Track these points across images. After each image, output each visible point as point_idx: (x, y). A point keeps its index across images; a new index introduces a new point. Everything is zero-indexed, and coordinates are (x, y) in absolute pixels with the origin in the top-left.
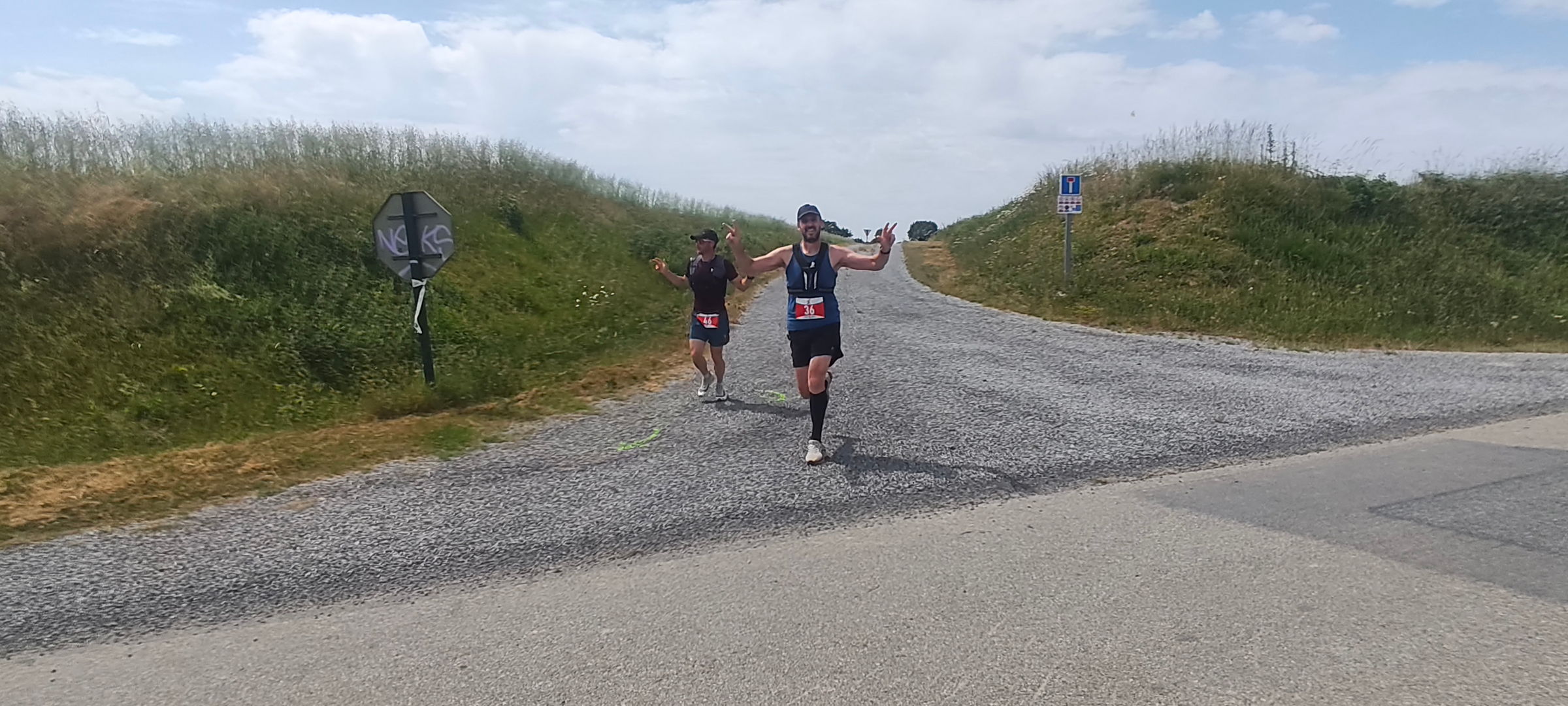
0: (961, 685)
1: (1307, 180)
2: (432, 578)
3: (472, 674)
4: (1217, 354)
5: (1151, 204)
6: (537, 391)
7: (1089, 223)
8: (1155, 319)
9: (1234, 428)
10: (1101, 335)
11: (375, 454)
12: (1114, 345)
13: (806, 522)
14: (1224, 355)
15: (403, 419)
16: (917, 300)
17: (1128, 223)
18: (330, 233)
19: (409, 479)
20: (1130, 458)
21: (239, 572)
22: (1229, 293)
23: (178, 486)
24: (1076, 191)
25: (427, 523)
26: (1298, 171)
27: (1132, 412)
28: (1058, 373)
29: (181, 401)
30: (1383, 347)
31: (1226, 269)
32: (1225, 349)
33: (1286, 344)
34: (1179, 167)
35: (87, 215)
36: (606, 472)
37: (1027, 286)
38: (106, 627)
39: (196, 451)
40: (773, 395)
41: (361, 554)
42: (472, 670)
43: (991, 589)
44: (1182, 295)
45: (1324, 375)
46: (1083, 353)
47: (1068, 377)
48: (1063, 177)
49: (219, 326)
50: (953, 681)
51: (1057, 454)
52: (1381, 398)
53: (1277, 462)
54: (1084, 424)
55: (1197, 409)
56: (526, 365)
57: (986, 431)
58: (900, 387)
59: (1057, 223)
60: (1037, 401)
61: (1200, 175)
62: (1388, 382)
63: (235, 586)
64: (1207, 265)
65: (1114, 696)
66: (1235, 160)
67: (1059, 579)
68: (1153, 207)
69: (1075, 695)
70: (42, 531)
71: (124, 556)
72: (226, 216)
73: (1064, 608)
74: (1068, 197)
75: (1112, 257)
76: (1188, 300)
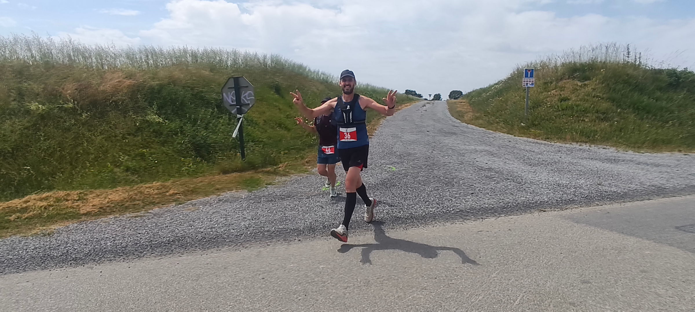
0: (480, 298)
1: (646, 71)
2: (248, 241)
3: (267, 281)
4: (598, 154)
5: (568, 82)
6: (287, 164)
7: (537, 91)
8: (568, 137)
9: (606, 188)
10: (542, 144)
11: (222, 189)
12: (548, 149)
13: (406, 224)
14: (602, 154)
15: (232, 174)
16: (454, 126)
17: (556, 91)
18: (203, 94)
19: (236, 199)
20: (557, 200)
21: (170, 236)
22: (605, 125)
23: (143, 200)
24: (532, 76)
25: (244, 218)
26: (642, 66)
27: (558, 179)
28: (521, 161)
29: (143, 164)
30: (683, 152)
31: (604, 113)
32: (603, 151)
33: (633, 149)
34: (581, 64)
35: (107, 86)
36: (318, 199)
37: (507, 121)
38: (119, 256)
39: (150, 185)
40: (390, 168)
41: (219, 230)
42: (267, 280)
43: (492, 256)
44: (582, 125)
45: (652, 164)
46: (534, 152)
47: (526, 163)
48: (526, 70)
49: (158, 133)
50: (476, 295)
51: (522, 198)
52: (681, 176)
53: (629, 204)
54: (535, 184)
55: (589, 178)
56: (282, 153)
57: (488, 186)
58: (447, 166)
59: (522, 91)
60: (512, 173)
61: (592, 69)
62: (685, 168)
63: (168, 241)
64: (594, 111)
65: (551, 306)
66: (610, 61)
67: (524, 253)
68: (569, 84)
69: (533, 305)
70: (93, 216)
71: (124, 227)
72: (161, 87)
73: (527, 266)
74: (528, 79)
75: (548, 107)
76: (584, 127)
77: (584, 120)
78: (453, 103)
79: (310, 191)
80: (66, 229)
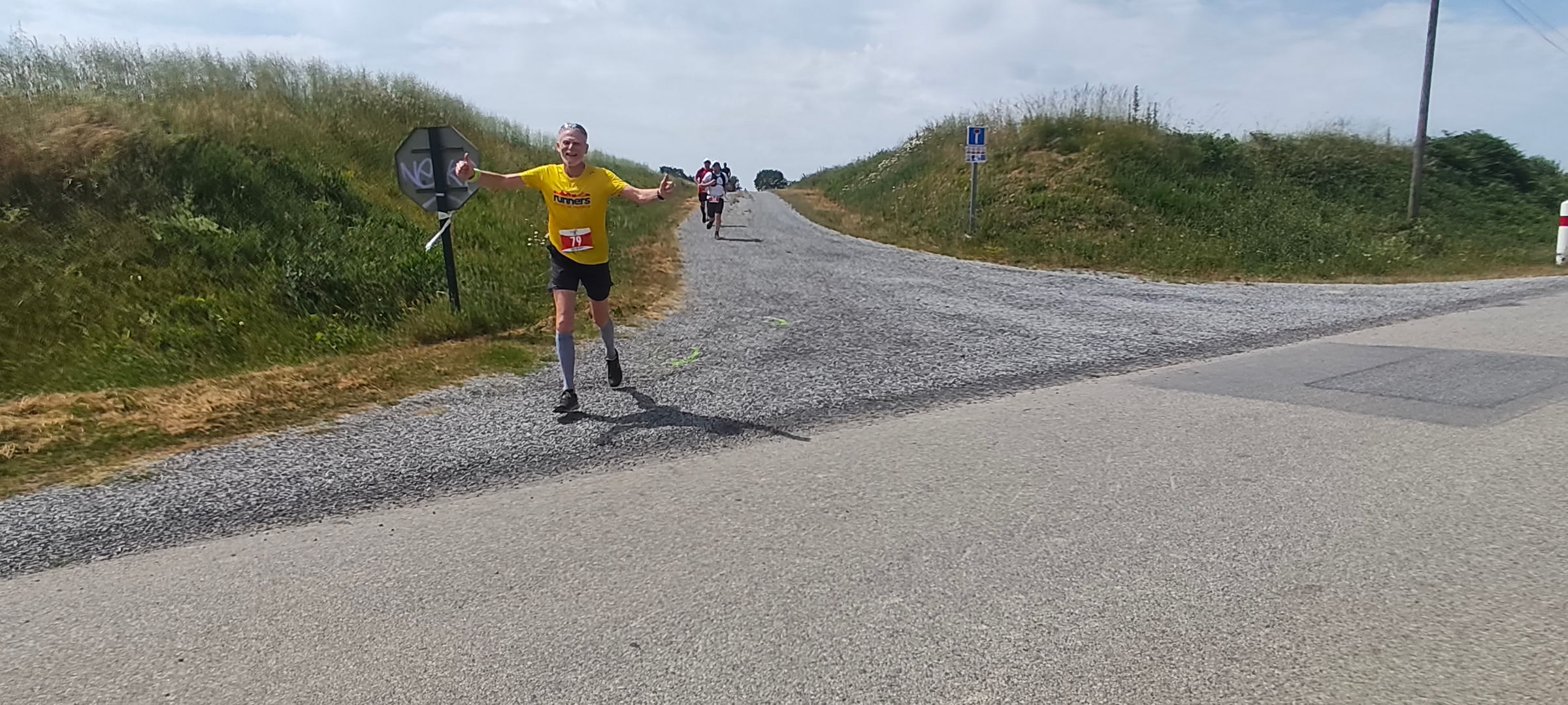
1: (1166, 137)
4: (1116, 286)
5: (1039, 156)
7: (985, 172)
12: (1030, 279)
14: (1123, 287)
17: (1020, 173)
22: (1113, 234)
24: (981, 142)
26: (1160, 128)
30: (1243, 280)
31: (1109, 214)
32: (1120, 282)
33: (1166, 277)
34: (1061, 121)
35: (52, 143)
37: (934, 229)
40: (773, 320)
44: (1075, 237)
45: (1208, 300)
46: (1010, 285)
47: (1012, 304)
48: (971, 129)
51: (1049, 358)
52: (1262, 317)
53: (1216, 360)
58: (878, 313)
61: (1079, 130)
64: (1092, 210)
68: (1041, 158)
72: (191, 146)
74: (976, 147)
75: (1010, 202)
76: (1080, 241)
77: (1077, 227)
78: (791, 196)
79: (650, 367)
80: (177, 465)
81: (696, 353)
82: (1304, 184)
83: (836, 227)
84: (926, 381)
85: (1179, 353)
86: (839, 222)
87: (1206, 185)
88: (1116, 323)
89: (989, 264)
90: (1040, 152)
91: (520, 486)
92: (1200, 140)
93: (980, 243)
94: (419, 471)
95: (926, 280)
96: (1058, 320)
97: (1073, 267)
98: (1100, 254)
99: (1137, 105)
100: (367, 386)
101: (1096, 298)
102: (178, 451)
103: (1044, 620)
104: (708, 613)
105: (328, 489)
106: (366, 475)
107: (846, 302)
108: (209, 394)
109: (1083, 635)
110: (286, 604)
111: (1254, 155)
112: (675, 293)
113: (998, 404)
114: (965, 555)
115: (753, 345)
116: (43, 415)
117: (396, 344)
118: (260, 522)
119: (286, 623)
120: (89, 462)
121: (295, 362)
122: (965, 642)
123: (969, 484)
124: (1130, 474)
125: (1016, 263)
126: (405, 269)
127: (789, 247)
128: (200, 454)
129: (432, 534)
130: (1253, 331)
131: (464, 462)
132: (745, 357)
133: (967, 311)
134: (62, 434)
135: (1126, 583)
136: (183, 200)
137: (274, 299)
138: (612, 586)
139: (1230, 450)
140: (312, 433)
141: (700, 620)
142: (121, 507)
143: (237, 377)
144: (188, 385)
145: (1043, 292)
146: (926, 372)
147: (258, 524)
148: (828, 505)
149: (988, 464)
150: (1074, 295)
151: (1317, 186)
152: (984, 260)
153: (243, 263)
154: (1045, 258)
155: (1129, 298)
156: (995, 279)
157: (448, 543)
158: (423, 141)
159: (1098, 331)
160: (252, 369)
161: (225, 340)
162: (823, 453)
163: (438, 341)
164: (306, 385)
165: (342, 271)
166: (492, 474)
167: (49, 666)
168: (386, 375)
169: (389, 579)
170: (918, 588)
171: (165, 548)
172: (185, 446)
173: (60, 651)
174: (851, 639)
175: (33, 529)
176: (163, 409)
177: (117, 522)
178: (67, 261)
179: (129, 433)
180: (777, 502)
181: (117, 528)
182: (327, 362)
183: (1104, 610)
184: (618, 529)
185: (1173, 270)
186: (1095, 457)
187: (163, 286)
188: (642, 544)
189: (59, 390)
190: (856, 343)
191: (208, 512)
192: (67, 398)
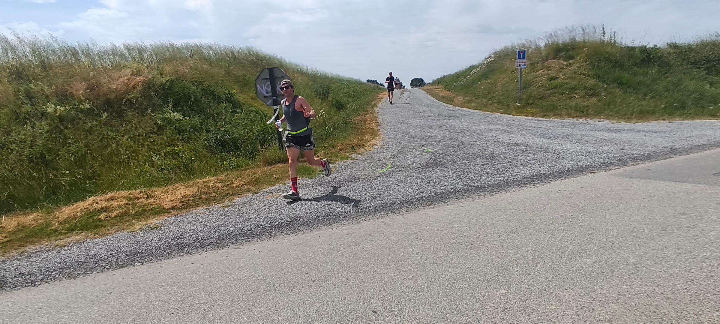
1: (621, 48)
4: (598, 126)
7: (525, 72)
8: (563, 113)
9: (630, 151)
14: (601, 126)
17: (544, 71)
22: (594, 100)
24: (524, 57)
26: (617, 44)
30: (666, 120)
32: (600, 123)
33: (624, 120)
34: (564, 44)
37: (501, 101)
40: (424, 149)
44: (574, 102)
48: (518, 51)
49: (180, 130)
54: (568, 153)
57: (529, 157)
58: (475, 144)
60: (539, 146)
61: (574, 48)
62: (679, 133)
64: (582, 88)
66: (589, 41)
68: (555, 64)
72: (171, 83)
74: (521, 60)
75: (539, 86)
76: (576, 104)
77: (575, 97)
78: (428, 89)
79: (369, 173)
80: (168, 222)
81: (390, 166)
82: (700, 68)
83: (451, 103)
84: (504, 177)
85: (637, 159)
86: (453, 101)
87: (643, 72)
88: (600, 145)
89: (530, 118)
90: (554, 60)
91: (314, 231)
92: (639, 49)
93: (524, 107)
94: (270, 224)
95: (498, 127)
96: (569, 144)
97: (573, 117)
98: (587, 110)
99: (604, 34)
100: (246, 185)
101: (588, 133)
102: (168, 216)
103: (586, 304)
104: (408, 296)
105: (231, 233)
106: (247, 226)
107: (459, 139)
108: (181, 190)
109: (609, 313)
110: (215, 287)
111: (670, 55)
112: (378, 138)
113: (542, 188)
114: (537, 268)
115: (416, 161)
116: (116, 201)
117: (257, 165)
118: (203, 248)
119: (216, 297)
120: (133, 221)
121: (214, 175)
122: (543, 315)
123: (534, 230)
124: (621, 224)
125: (544, 116)
126: (259, 132)
127: (428, 113)
128: (178, 217)
129: (277, 254)
130: (677, 146)
131: (289, 220)
132: (413, 167)
133: (521, 141)
134: (123, 209)
135: (629, 284)
136: (168, 106)
137: (205, 147)
138: (361, 281)
139: (676, 210)
140: (223, 207)
141: (405, 300)
142: (146, 241)
143: (192, 182)
144: (172, 186)
145: (559, 131)
146: (503, 172)
147: (202, 249)
148: (462, 241)
149: (542, 220)
150: (575, 131)
151: (706, 69)
152: (526, 116)
153: (192, 132)
154: (559, 113)
155: (606, 132)
156: (533, 125)
157: (284, 258)
158: (266, 75)
159: (591, 150)
160: (198, 178)
161: (186, 166)
162: (456, 214)
163: (275, 164)
164: (220, 185)
165: (233, 134)
166: (301, 225)
167: (120, 314)
168: (253, 180)
169: (259, 276)
170: (514, 285)
171: (165, 260)
172: (171, 214)
173: (124, 307)
174: (483, 312)
175: (113, 251)
176: (162, 197)
177: (145, 248)
178: (125, 134)
179: (149, 208)
180: (436, 239)
181: (145, 251)
182: (228, 175)
183: (618, 299)
184: (361, 252)
185: (628, 116)
186: (600, 215)
187: (161, 144)
188: (373, 260)
189: (122, 190)
190: (466, 159)
191: (182, 244)
192: (125, 193)
